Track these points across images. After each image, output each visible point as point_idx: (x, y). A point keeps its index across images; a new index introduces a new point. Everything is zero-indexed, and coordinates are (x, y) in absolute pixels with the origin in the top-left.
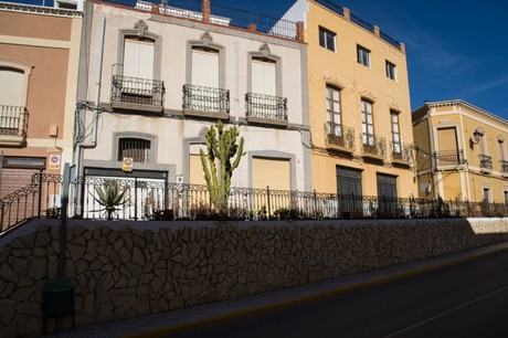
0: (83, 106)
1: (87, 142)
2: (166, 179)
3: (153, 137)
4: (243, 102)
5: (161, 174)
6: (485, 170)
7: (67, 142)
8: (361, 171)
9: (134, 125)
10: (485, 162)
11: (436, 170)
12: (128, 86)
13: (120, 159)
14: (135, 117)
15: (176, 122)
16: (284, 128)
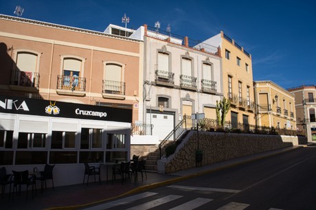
0: (146, 83)
1: (147, 98)
2: (174, 115)
3: (170, 97)
4: (200, 82)
5: (173, 113)
6: (279, 114)
7: (140, 98)
8: (237, 113)
9: (163, 92)
10: (279, 110)
11: (258, 113)
12: (160, 74)
13: (159, 106)
14: (163, 88)
15: (178, 90)
16: (215, 94)
